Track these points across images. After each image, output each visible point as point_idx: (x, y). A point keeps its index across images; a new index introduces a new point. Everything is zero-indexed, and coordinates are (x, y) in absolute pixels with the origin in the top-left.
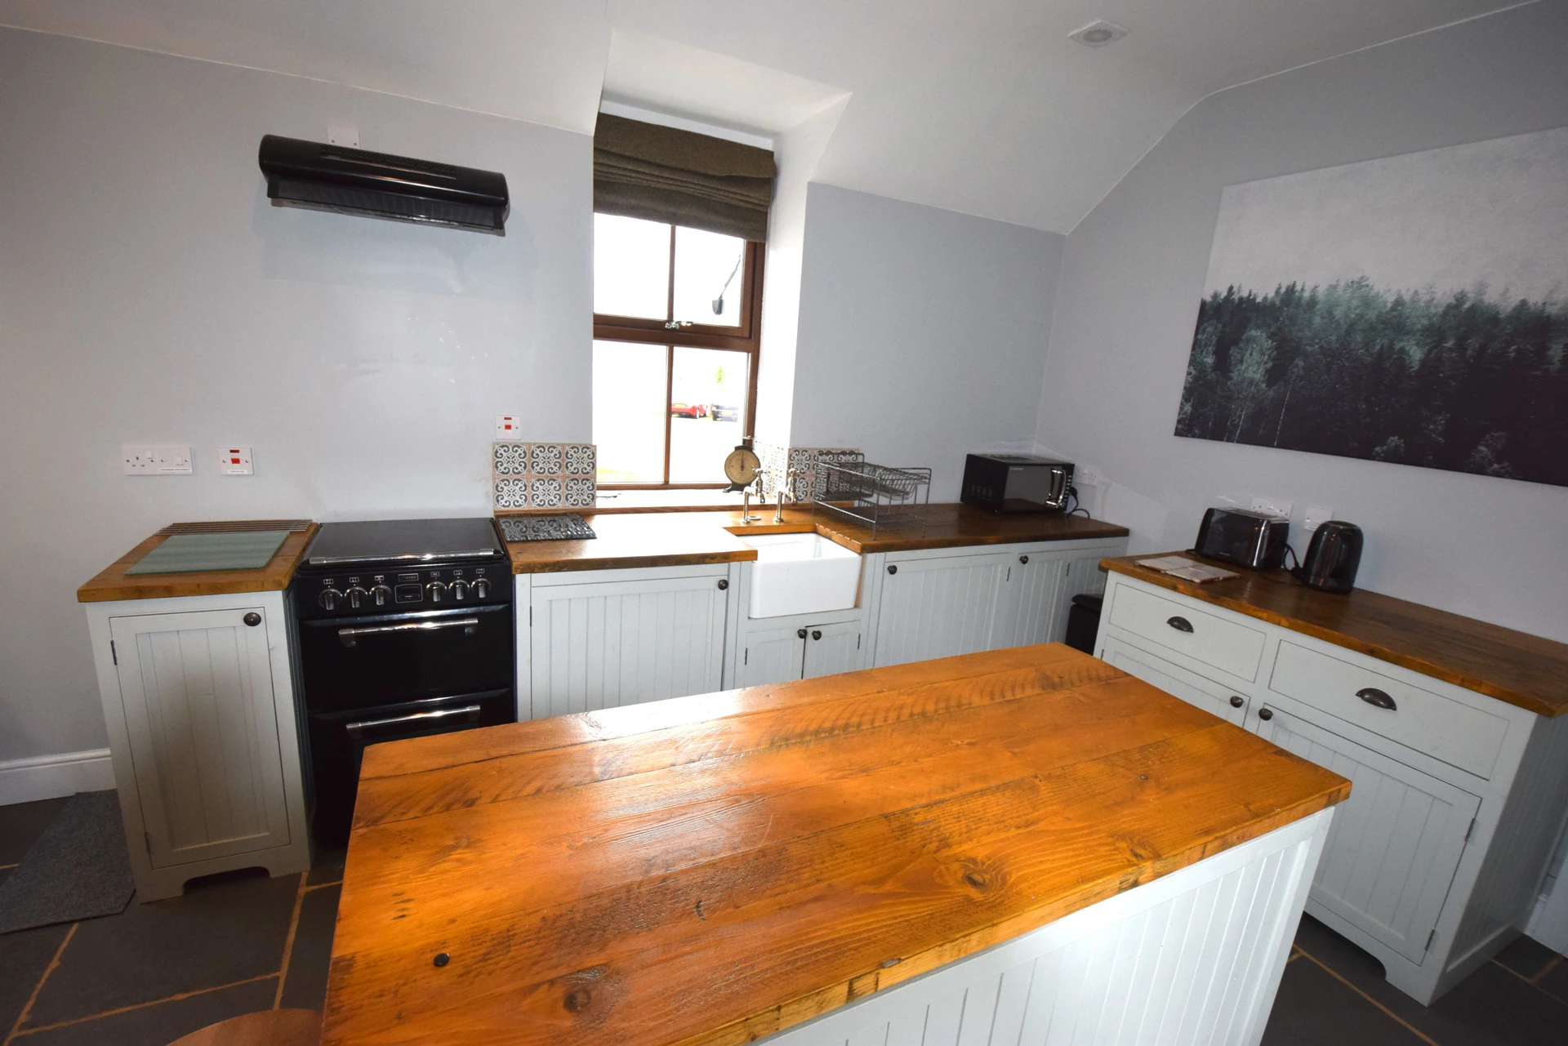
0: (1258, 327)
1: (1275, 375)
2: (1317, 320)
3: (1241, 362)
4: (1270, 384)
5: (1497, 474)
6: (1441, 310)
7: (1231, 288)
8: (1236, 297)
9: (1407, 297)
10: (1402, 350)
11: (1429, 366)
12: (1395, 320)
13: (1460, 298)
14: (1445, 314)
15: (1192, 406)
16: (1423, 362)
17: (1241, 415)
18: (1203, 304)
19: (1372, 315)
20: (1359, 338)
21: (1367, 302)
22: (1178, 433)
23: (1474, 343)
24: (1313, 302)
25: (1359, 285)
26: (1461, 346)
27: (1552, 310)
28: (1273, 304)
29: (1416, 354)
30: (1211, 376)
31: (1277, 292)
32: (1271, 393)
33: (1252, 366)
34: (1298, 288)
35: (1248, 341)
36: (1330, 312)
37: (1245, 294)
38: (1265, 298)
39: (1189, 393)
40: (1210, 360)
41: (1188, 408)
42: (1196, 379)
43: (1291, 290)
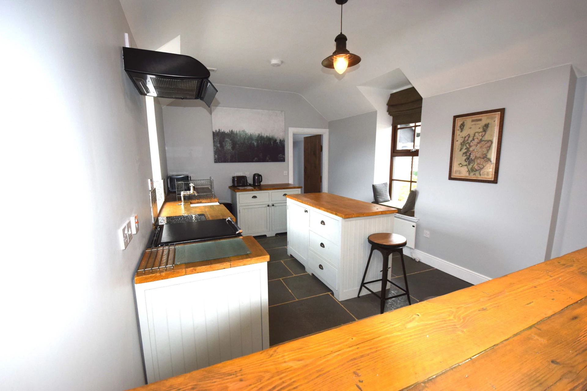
0: (228, 138)
1: (233, 148)
2: (238, 137)
3: (226, 145)
4: (233, 150)
5: (270, 162)
6: (257, 136)
7: (219, 130)
8: (221, 131)
9: (252, 134)
10: (253, 143)
11: (258, 145)
12: (251, 138)
13: (259, 135)
14: (258, 137)
15: (217, 156)
16: (257, 145)
17: (229, 157)
18: (213, 133)
19: (247, 137)
20: (246, 141)
21: (246, 134)
22: (215, 162)
23: (262, 142)
24: (237, 134)
25: (244, 131)
26: (261, 142)
27: (270, 137)
28: (229, 134)
29: (255, 144)
30: (220, 149)
31: (229, 131)
32: (233, 152)
33: (228, 146)
34: (233, 131)
35: (226, 141)
36: (240, 136)
37: (223, 131)
38: (227, 132)
39: (216, 153)
40: (219, 145)
41: (216, 156)
42: (216, 150)
43: (232, 131)
